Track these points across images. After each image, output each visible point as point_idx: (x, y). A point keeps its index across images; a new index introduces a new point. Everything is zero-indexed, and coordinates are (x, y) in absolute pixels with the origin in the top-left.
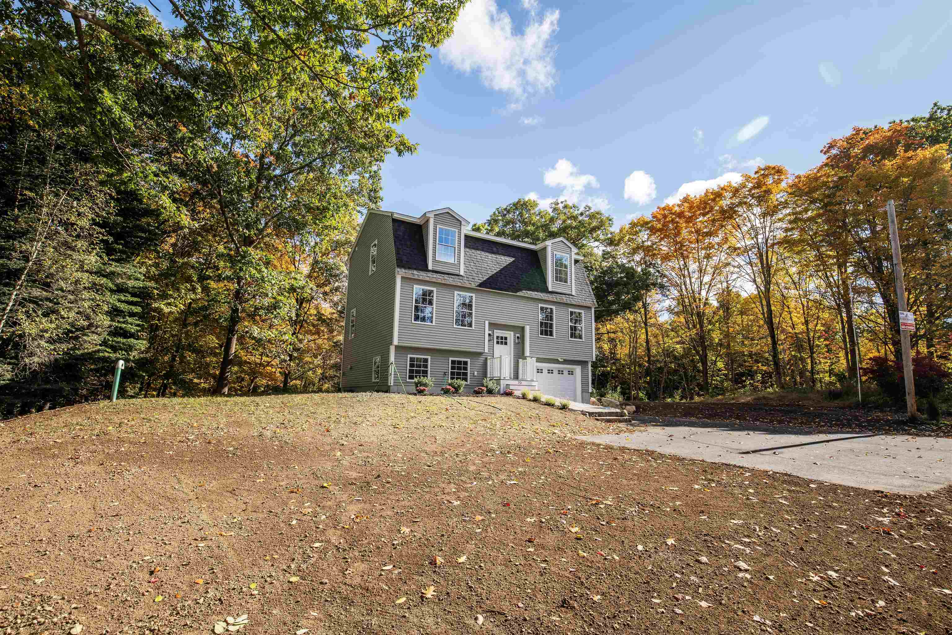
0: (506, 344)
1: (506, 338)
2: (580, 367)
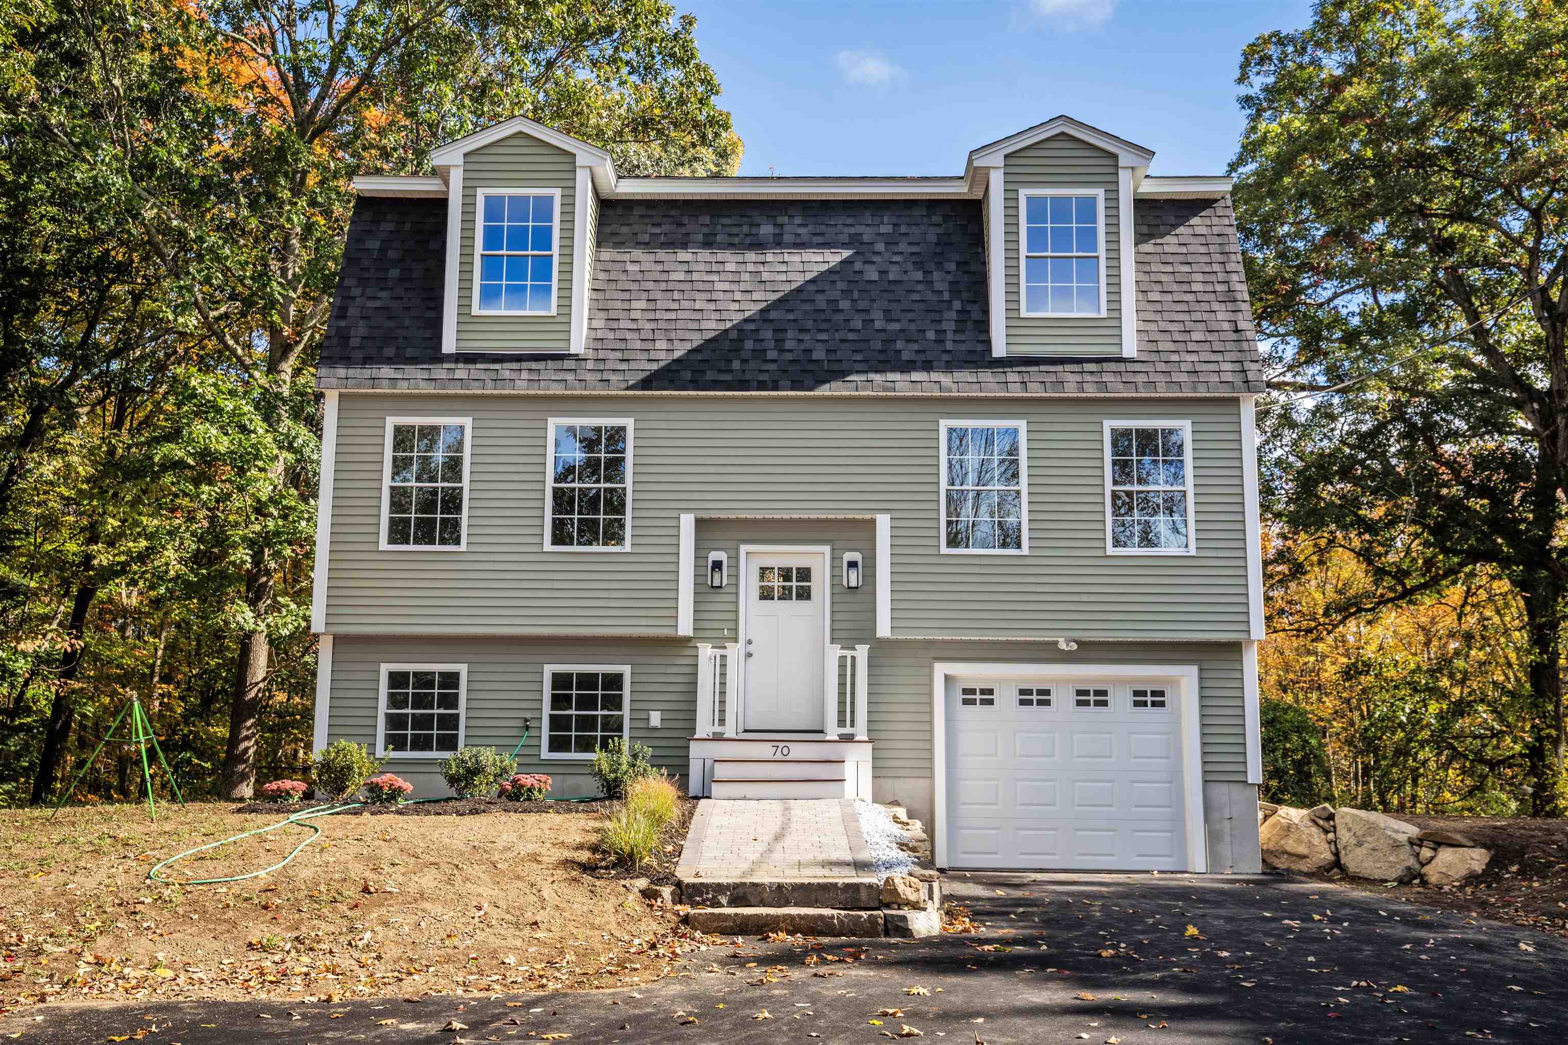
0: (804, 594)
1: (804, 573)
2: (1194, 669)
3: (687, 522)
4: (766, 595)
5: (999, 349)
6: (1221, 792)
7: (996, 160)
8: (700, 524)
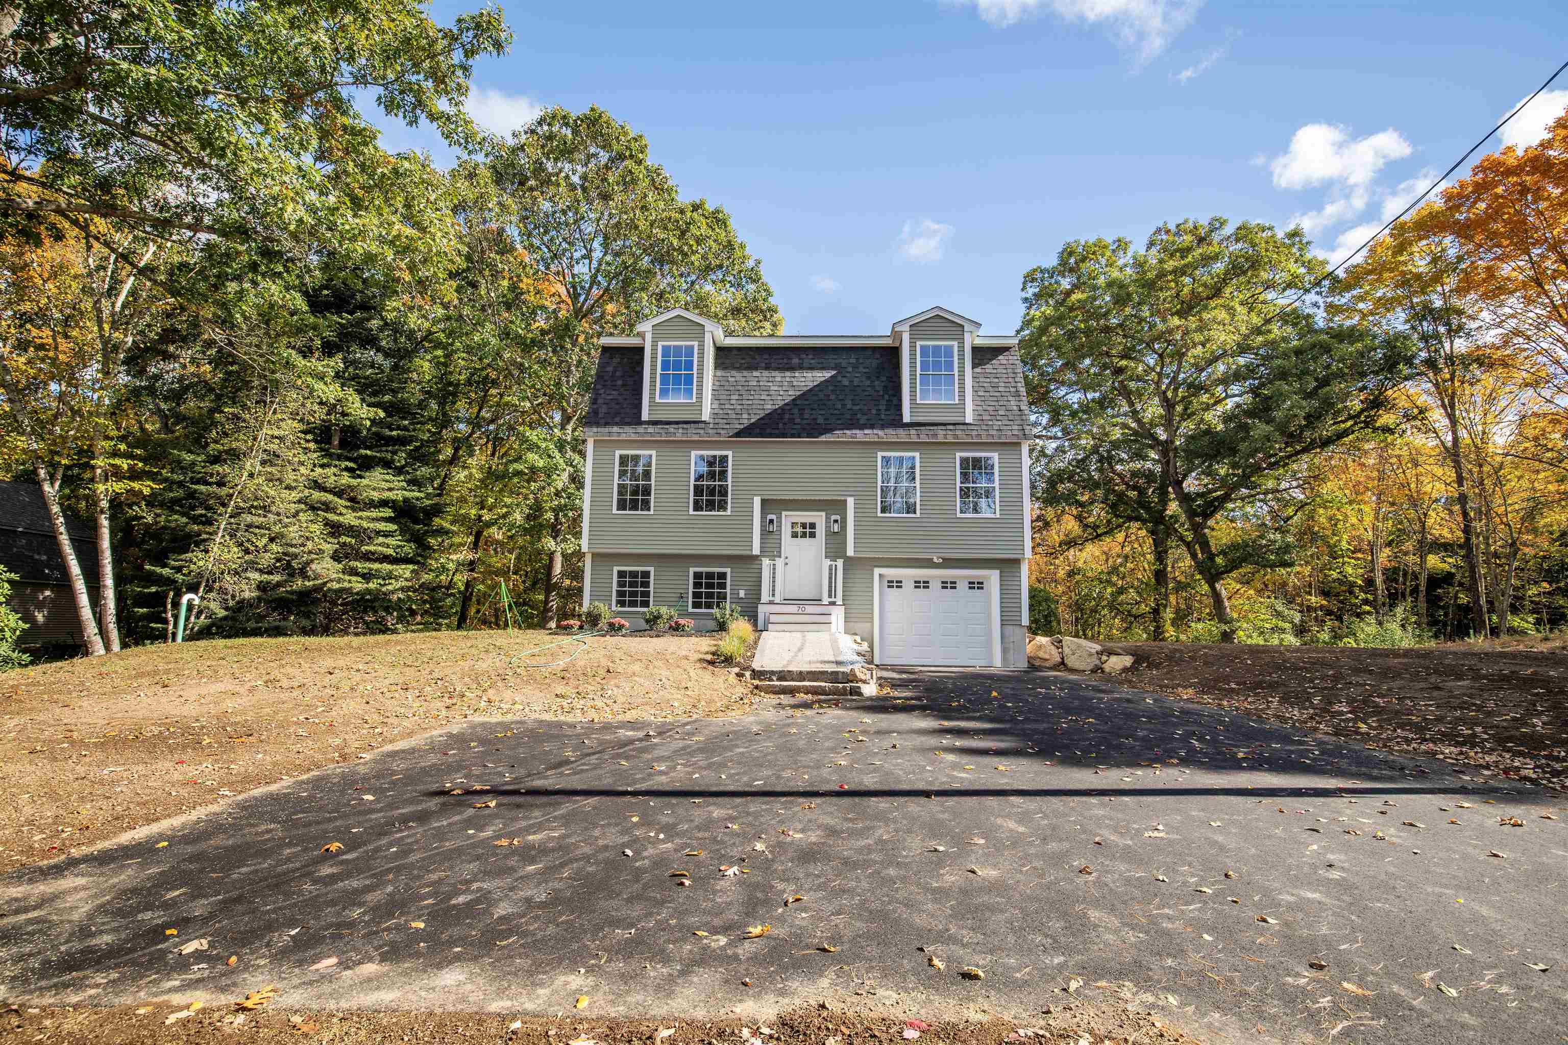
0: (813, 535)
1: (813, 526)
2: (998, 572)
3: (757, 501)
4: (795, 535)
5: (907, 418)
6: (1009, 629)
7: (906, 328)
8: (764, 502)
